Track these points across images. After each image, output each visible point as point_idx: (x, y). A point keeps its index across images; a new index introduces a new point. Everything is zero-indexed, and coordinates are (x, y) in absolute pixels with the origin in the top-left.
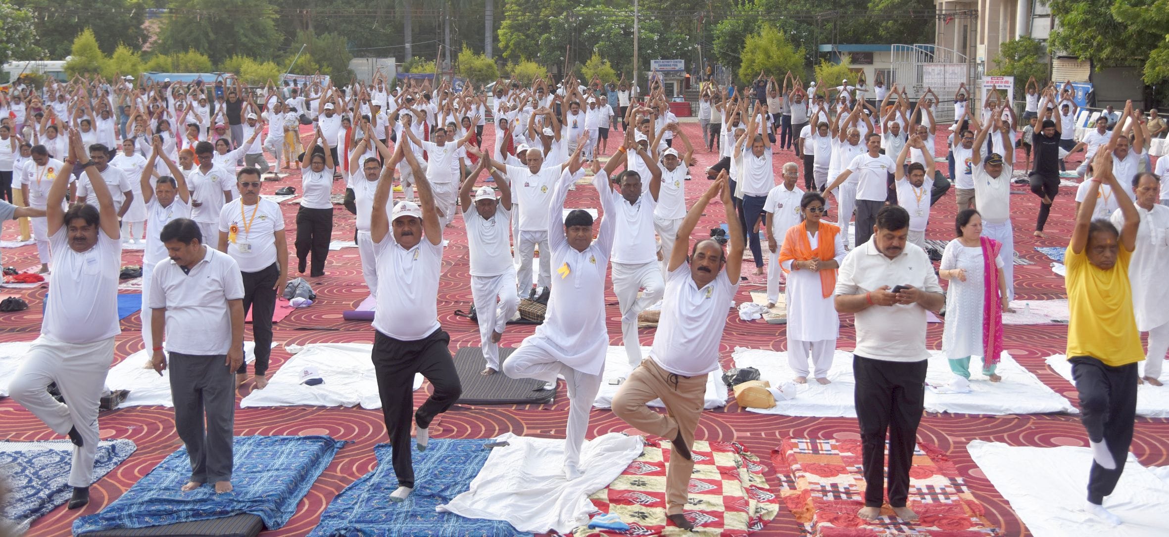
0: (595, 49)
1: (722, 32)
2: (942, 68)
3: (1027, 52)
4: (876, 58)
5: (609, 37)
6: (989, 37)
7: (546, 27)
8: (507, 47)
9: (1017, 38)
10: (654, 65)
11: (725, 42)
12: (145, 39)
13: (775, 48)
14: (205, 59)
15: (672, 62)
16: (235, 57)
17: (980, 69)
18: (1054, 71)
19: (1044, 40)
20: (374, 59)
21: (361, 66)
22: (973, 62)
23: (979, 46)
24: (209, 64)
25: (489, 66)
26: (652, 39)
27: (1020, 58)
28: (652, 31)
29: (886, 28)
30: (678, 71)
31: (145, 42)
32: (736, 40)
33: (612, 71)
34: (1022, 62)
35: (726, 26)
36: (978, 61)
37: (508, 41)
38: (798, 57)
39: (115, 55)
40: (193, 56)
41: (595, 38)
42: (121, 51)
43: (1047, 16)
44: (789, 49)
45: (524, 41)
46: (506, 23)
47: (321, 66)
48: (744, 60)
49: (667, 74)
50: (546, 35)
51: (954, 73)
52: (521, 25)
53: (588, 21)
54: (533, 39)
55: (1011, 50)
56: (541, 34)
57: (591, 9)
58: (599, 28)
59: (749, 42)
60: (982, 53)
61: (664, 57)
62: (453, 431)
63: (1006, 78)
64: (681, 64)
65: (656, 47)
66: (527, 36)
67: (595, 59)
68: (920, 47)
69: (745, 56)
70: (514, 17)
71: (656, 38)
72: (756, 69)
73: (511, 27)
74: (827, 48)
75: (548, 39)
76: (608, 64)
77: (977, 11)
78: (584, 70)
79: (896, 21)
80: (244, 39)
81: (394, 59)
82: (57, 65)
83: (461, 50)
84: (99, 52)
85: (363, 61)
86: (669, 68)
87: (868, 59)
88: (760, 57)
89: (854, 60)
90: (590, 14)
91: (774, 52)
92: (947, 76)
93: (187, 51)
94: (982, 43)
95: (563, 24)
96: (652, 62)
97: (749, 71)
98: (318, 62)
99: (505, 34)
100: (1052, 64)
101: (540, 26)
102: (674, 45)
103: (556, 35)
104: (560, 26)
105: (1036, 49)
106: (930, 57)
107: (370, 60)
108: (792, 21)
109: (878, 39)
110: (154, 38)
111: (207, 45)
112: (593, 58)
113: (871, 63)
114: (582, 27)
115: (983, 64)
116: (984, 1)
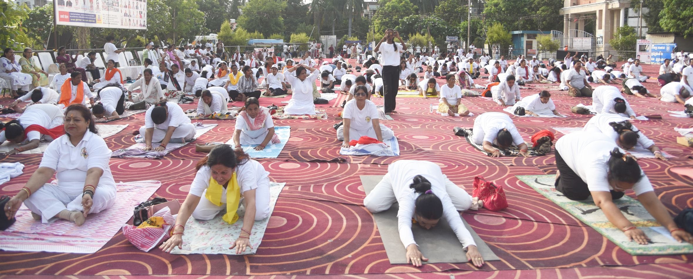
2: (581, 39)
4: (538, 37)
6: (605, 26)
7: (396, 23)
9: (621, 26)
13: (501, 31)
14: (262, 35)
15: (454, 37)
17: (599, 39)
20: (327, 36)
22: (594, 37)
23: (597, 30)
26: (445, 28)
28: (443, 25)
30: (455, 41)
36: (598, 36)
39: (237, 31)
41: (420, 27)
42: (240, 29)
43: (635, 17)
44: (506, 32)
48: (488, 36)
49: (452, 42)
51: (586, 41)
52: (384, 23)
53: (417, 20)
57: (417, 16)
58: (422, 24)
61: (450, 36)
64: (456, 38)
70: (382, 20)
71: (446, 28)
73: (381, 23)
74: (520, 32)
75: (399, 28)
76: (431, 37)
81: (336, 36)
85: (323, 37)
88: (495, 36)
89: (528, 38)
90: (417, 18)
91: (502, 33)
92: (583, 42)
93: (254, 32)
94: (600, 28)
95: (406, 22)
96: (447, 37)
97: (491, 41)
101: (392, 23)
102: (453, 31)
103: (402, 27)
104: (403, 23)
107: (326, 36)
109: (538, 29)
111: (261, 30)
113: (535, 39)
114: (415, 22)
115: (602, 37)
116: (601, 11)
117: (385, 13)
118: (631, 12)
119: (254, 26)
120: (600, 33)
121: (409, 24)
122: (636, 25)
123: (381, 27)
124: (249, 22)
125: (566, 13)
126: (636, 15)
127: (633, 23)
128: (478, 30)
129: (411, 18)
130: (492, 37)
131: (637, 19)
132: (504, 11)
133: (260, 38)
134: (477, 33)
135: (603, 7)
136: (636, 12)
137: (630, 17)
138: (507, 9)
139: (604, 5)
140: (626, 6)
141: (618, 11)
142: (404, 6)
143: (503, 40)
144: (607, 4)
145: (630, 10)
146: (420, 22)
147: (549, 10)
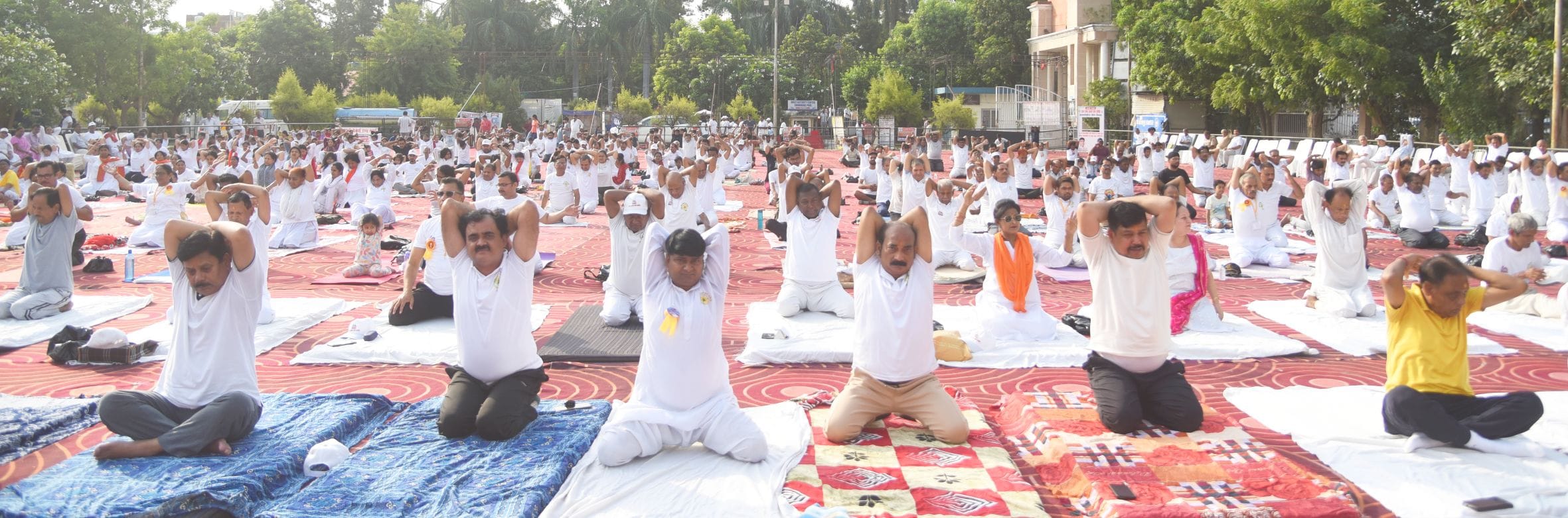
0: (739, 91)
1: (849, 79)
2: (1039, 105)
3: (1110, 90)
4: (982, 100)
5: (751, 80)
6: (1078, 78)
7: (696, 73)
8: (660, 91)
9: (1101, 78)
10: (790, 104)
11: (852, 87)
12: (346, 84)
13: (896, 89)
14: (394, 98)
15: (806, 102)
16: (420, 97)
17: (1071, 106)
18: (1134, 105)
19: (1125, 80)
20: (544, 99)
21: (531, 106)
22: (1065, 102)
23: (1069, 86)
24: (398, 103)
25: (645, 105)
26: (790, 83)
27: (1105, 96)
28: (789, 75)
29: (990, 74)
30: (811, 111)
31: (346, 86)
32: (862, 86)
33: (755, 110)
34: (1107, 98)
35: (853, 73)
36: (1069, 99)
37: (662, 85)
38: (917, 97)
39: (314, 93)
40: (383, 95)
41: (740, 81)
42: (319, 89)
43: (1125, 60)
44: (908, 91)
45: (676, 84)
46: (659, 70)
47: (495, 105)
48: (870, 100)
49: (802, 112)
50: (696, 79)
51: (1049, 110)
52: (674, 71)
53: (733, 67)
54: (684, 83)
55: (1097, 88)
56: (691, 79)
58: (742, 73)
59: (874, 84)
60: (1072, 92)
61: (799, 98)
62: (555, 391)
63: (1098, 108)
64: (814, 105)
65: (793, 89)
66: (679, 81)
67: (739, 98)
68: (1021, 87)
69: (871, 96)
70: (668, 65)
71: (793, 81)
72: (881, 107)
73: (665, 73)
74: (941, 91)
75: (697, 83)
76: (750, 102)
77: (1066, 57)
78: (729, 108)
79: (998, 69)
80: (429, 83)
81: (561, 100)
82: (263, 104)
83: (619, 91)
84: (300, 90)
85: (534, 101)
86: (804, 108)
87: (976, 100)
88: (883, 97)
89: (964, 101)
90: (735, 61)
92: (1044, 112)
93: (379, 92)
94: (1072, 83)
95: (710, 70)
96: (789, 102)
97: (874, 110)
98: (493, 101)
99: (658, 80)
100: (1131, 100)
101: (690, 72)
102: (809, 87)
103: (705, 80)
104: (708, 71)
105: (1118, 87)
106: (1027, 95)
107: (539, 100)
108: (910, 68)
109: (982, 84)
110: (354, 82)
111: (397, 88)
112: (737, 97)
113: (978, 103)
114: (727, 72)
116: (1072, 46)
117: (679, 49)
118: (1117, 50)
119: (387, 79)
122: (1125, 76)
124: (378, 71)
126: (1124, 55)
127: (1121, 71)
130: (877, 102)
132: (916, 45)
133: (388, 105)
135: (1075, 39)
136: (1122, 48)
137: (1115, 60)
138: (926, 42)
139: (1076, 35)
141: (1097, 46)
142: (718, 35)
143: (900, 108)
144: (1081, 33)
145: (1115, 45)
147: (1003, 43)
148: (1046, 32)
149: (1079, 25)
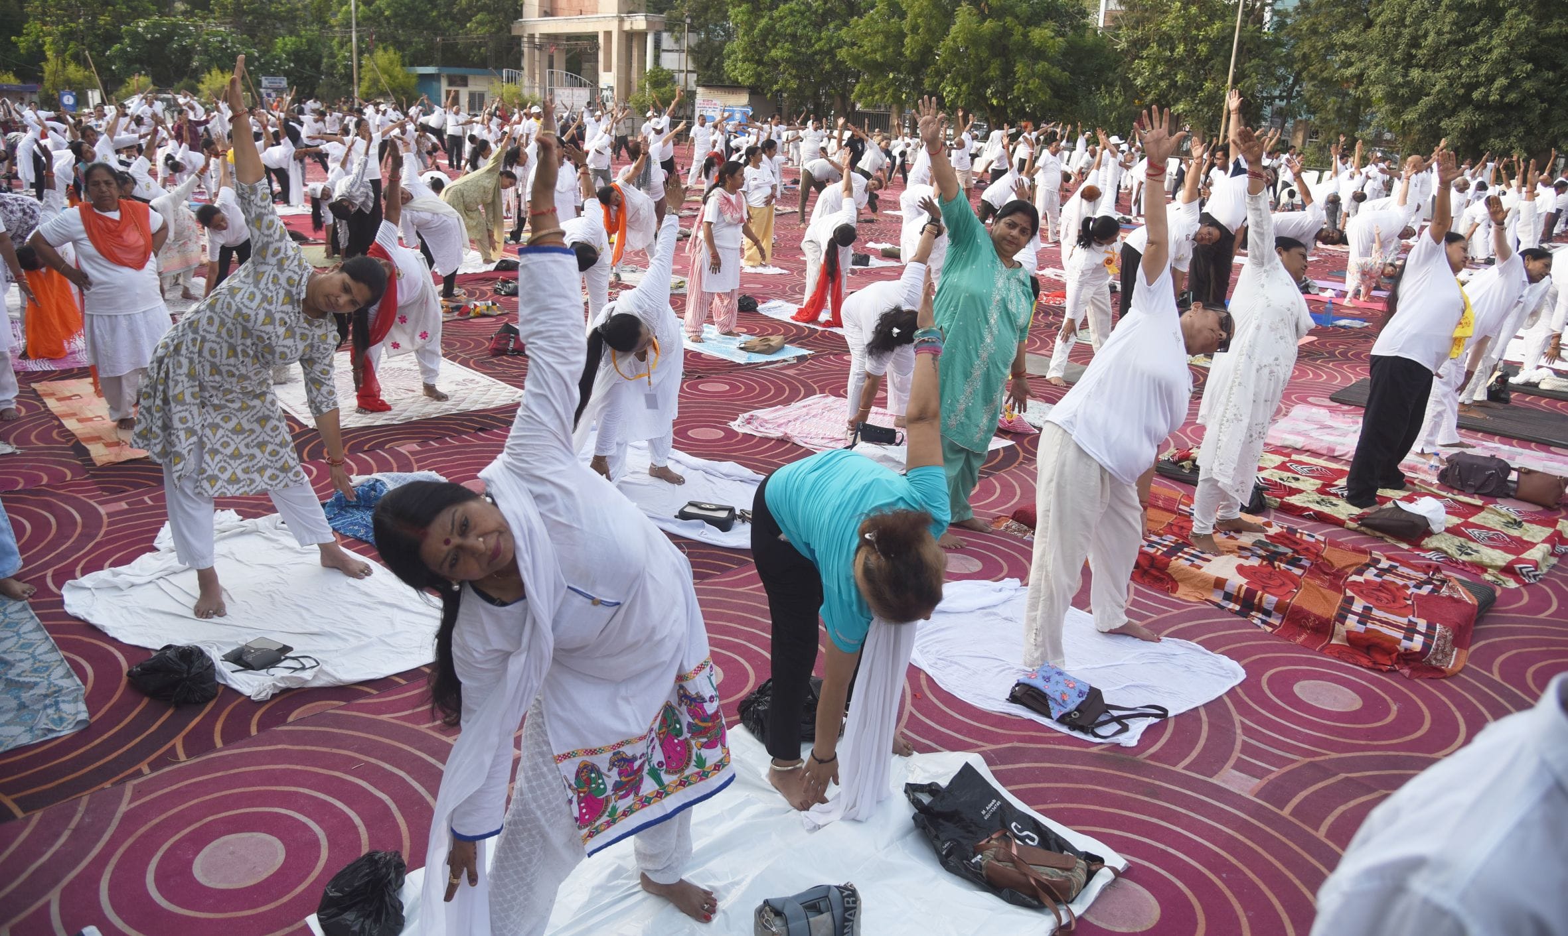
2: (570, 91)
3: (661, 80)
4: (470, 81)
6: (618, 66)
9: (648, 68)
10: (262, 81)
13: (396, 68)
17: (606, 93)
18: (696, 97)
19: (677, 71)
22: (595, 87)
23: (602, 73)
30: (283, 89)
36: (603, 86)
43: (673, 51)
50: (118, 46)
51: (579, 96)
53: (173, 32)
58: (190, 40)
73: (63, 34)
75: (123, 51)
86: (276, 86)
87: (463, 81)
88: (384, 79)
91: (398, 72)
94: (608, 69)
96: (260, 78)
101: (98, 36)
104: (135, 36)
109: (472, 64)
113: (466, 86)
114: (168, 37)
115: (611, 89)
116: (608, 34)
118: (667, 41)
120: (608, 79)
121: (154, 41)
122: (676, 67)
123: (66, 44)
125: (528, 31)
126: (676, 47)
127: (670, 61)
128: (325, 60)
129: (156, 25)
130: (375, 82)
131: (676, 55)
132: (387, 19)
134: (323, 67)
135: (614, 27)
136: (677, 40)
137: (664, 51)
139: (616, 23)
140: (658, 27)
141: (642, 35)
144: (621, 20)
145: (665, 35)
146: (183, 36)
147: (492, 22)
148: (546, 14)
149: (620, 12)
